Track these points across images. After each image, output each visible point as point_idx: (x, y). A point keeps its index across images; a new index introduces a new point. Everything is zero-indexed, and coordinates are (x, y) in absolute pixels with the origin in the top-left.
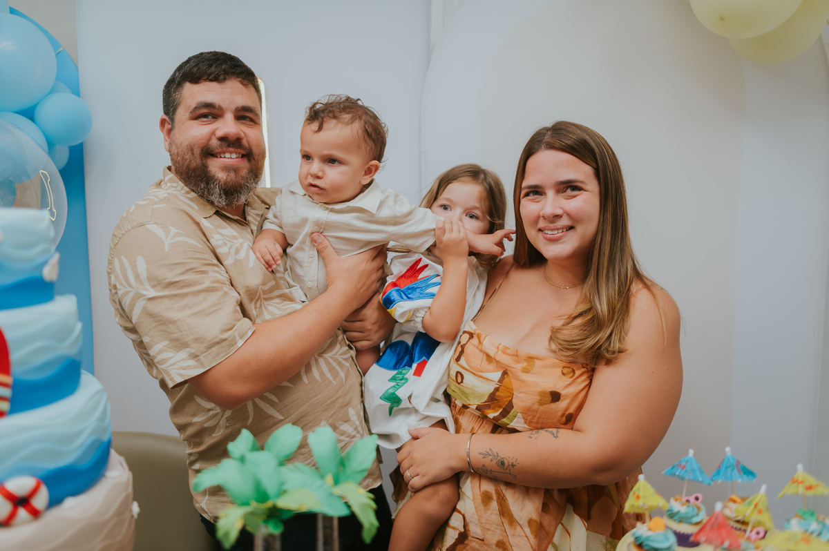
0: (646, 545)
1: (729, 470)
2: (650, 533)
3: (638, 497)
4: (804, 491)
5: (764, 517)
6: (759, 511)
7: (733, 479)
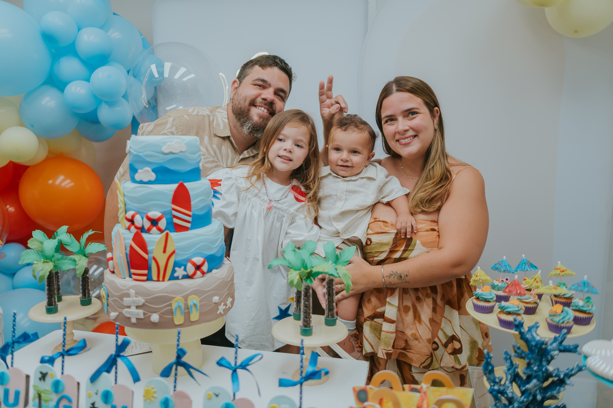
0: (481, 297)
1: (524, 265)
2: (482, 292)
3: (477, 276)
4: (560, 272)
5: (539, 284)
6: (537, 282)
7: (526, 269)
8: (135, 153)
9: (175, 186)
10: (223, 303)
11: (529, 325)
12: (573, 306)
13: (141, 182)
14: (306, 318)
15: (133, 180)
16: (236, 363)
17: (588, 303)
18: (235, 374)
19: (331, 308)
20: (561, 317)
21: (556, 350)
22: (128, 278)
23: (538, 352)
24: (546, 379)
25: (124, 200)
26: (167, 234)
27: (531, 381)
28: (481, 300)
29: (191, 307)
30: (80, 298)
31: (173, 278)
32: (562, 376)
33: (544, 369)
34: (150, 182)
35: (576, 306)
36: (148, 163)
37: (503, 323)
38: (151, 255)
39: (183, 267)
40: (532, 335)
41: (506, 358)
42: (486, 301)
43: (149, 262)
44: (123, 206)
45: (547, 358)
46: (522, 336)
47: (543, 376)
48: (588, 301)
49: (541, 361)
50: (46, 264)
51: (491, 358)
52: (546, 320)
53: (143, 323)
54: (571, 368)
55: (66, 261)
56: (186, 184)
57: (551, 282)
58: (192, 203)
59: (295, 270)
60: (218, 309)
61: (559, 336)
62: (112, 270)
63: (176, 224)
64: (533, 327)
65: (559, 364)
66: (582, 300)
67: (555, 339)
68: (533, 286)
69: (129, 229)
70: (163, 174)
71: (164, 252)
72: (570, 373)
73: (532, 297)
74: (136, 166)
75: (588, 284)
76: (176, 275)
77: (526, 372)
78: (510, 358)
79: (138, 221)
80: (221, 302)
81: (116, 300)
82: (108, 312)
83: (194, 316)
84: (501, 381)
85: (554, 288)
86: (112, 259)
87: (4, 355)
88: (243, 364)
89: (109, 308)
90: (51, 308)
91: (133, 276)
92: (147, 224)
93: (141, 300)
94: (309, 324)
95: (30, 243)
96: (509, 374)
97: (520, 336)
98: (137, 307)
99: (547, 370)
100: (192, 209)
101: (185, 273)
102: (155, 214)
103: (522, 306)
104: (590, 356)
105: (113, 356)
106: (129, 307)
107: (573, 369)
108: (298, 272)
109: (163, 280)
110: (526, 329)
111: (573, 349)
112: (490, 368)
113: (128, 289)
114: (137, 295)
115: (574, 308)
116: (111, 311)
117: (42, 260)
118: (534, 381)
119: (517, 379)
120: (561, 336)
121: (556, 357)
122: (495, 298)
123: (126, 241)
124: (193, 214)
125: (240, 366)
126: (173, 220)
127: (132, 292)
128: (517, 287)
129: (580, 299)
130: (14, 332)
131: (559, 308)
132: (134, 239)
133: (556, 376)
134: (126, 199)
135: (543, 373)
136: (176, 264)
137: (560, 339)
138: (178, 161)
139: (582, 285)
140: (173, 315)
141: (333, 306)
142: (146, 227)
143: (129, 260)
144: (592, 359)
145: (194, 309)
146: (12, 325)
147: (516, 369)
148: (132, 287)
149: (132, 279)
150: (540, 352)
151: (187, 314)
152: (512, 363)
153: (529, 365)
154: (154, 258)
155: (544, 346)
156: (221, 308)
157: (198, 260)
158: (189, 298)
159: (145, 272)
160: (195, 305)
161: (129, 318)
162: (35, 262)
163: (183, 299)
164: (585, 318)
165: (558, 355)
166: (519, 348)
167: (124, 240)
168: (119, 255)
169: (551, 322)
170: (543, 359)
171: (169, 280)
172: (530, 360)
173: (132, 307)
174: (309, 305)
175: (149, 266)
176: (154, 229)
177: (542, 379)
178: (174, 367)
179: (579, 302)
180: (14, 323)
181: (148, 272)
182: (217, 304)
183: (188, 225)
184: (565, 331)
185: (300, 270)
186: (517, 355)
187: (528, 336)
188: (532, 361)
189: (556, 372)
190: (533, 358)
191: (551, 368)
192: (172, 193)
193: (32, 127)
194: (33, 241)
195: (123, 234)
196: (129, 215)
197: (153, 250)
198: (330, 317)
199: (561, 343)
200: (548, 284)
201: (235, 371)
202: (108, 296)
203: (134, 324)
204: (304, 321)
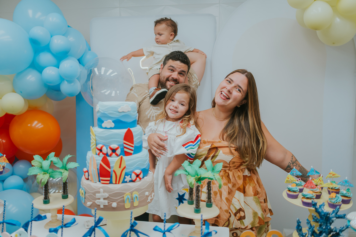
0: (291, 190)
1: (312, 172)
2: (292, 187)
3: (288, 178)
4: (332, 175)
5: (322, 182)
6: (321, 181)
7: (314, 174)
8: (102, 112)
9: (125, 130)
10: (150, 196)
11: (319, 205)
12: (340, 194)
13: (106, 128)
14: (197, 203)
15: (101, 127)
16: (165, 228)
17: (348, 192)
18: (164, 235)
19: (210, 197)
20: (335, 200)
21: (334, 218)
22: (98, 183)
23: (325, 219)
24: (330, 233)
25: (96, 138)
26: (122, 157)
27: (322, 234)
28: (292, 192)
29: (134, 198)
30: (62, 194)
31: (124, 182)
32: (338, 231)
33: (329, 228)
34: (111, 128)
35: (342, 194)
36: (110, 118)
37: (305, 204)
38: (112, 169)
39: (129, 176)
40: (322, 210)
41: (308, 222)
42: (294, 192)
43: (111, 173)
44: (95, 141)
45: (330, 222)
46: (316, 210)
47: (328, 231)
48: (348, 191)
49: (327, 224)
50: (45, 175)
51: (300, 222)
52: (327, 202)
53: (108, 208)
54: (342, 227)
55: (57, 173)
56: (131, 129)
57: (329, 181)
58: (134, 139)
59: (192, 176)
60: (148, 199)
61: (335, 210)
62: (87, 178)
63: (125, 152)
64: (322, 205)
65: (336, 225)
66: (345, 190)
67: (333, 212)
68: (319, 183)
69: (99, 154)
70: (118, 124)
71: (120, 167)
72: (342, 229)
73: (318, 189)
74: (103, 119)
75: (348, 182)
76: (126, 180)
77: (319, 230)
78: (310, 223)
79: (105, 150)
80: (149, 195)
81: (91, 195)
82: (85, 202)
83: (136, 203)
84: (306, 235)
85: (331, 184)
86: (87, 171)
87: (26, 228)
88: (169, 229)
89: (85, 200)
90: (46, 200)
91: (101, 181)
92: (110, 152)
93: (107, 195)
94: (199, 207)
95: (33, 163)
96: (310, 231)
97: (315, 210)
98: (104, 199)
99: (330, 228)
100: (134, 143)
101: (130, 179)
102: (114, 146)
103: (315, 194)
104: (352, 220)
105: (93, 227)
106: (99, 199)
107: (343, 227)
108: (194, 178)
109: (119, 183)
110: (318, 207)
111: (343, 217)
112: (300, 228)
113: (99, 189)
114: (104, 192)
115: (341, 195)
116: (87, 201)
117: (43, 172)
118: (324, 234)
119: (314, 234)
120: (336, 210)
121: (334, 221)
122: (299, 190)
123: (97, 162)
124: (135, 146)
125: (167, 230)
126: (124, 149)
127: (101, 190)
128: (311, 184)
129: (344, 190)
130: (32, 215)
131: (333, 195)
132: (103, 160)
133: (335, 231)
134: (96, 137)
135: (328, 229)
136: (126, 174)
137: (336, 211)
138: (127, 116)
139: (345, 182)
140: (124, 203)
141: (211, 196)
142: (109, 154)
143: (99, 172)
144: (353, 222)
145: (136, 200)
146: (31, 211)
147: (314, 228)
148: (101, 188)
149: (100, 183)
150: (326, 219)
151: (132, 203)
152: (311, 225)
153: (320, 226)
154: (114, 171)
155: (328, 215)
156: (150, 198)
157: (138, 172)
158: (133, 193)
159: (109, 179)
160: (136, 197)
161: (99, 205)
162: (38, 174)
163: (130, 194)
164: (347, 200)
165: (335, 220)
166: (315, 217)
167: (96, 161)
168: (94, 170)
169: (330, 202)
170: (328, 223)
171: (122, 183)
172: (321, 223)
173: (101, 199)
174: (199, 196)
175: (111, 175)
176: (114, 154)
177: (328, 233)
178: (129, 232)
179: (343, 191)
180: (33, 209)
181: (110, 179)
182: (147, 196)
183: (132, 152)
184: (338, 207)
185: (195, 176)
186: (314, 220)
187: (320, 210)
188: (322, 224)
189: (335, 229)
190: (323, 222)
191: (332, 227)
192: (124, 134)
193: (21, 93)
194: (35, 161)
195: (95, 157)
196: (99, 146)
197: (113, 166)
198: (209, 202)
199: (337, 213)
200: (328, 182)
201: (164, 233)
202: (85, 193)
203: (102, 208)
204: (196, 205)
